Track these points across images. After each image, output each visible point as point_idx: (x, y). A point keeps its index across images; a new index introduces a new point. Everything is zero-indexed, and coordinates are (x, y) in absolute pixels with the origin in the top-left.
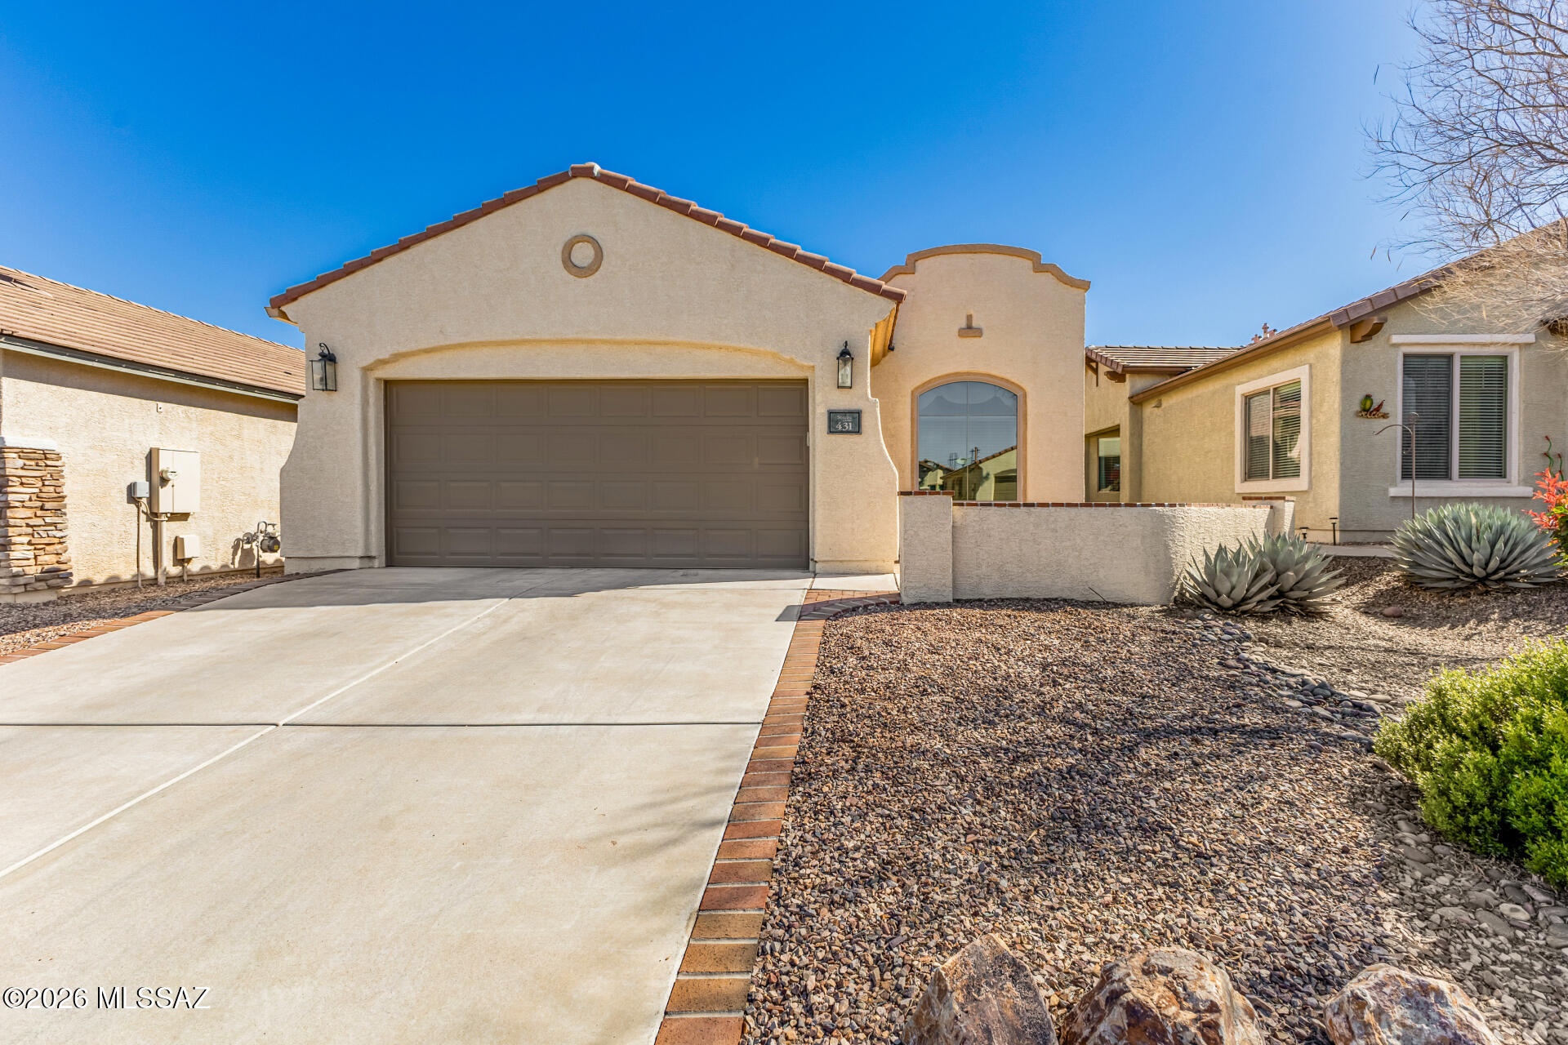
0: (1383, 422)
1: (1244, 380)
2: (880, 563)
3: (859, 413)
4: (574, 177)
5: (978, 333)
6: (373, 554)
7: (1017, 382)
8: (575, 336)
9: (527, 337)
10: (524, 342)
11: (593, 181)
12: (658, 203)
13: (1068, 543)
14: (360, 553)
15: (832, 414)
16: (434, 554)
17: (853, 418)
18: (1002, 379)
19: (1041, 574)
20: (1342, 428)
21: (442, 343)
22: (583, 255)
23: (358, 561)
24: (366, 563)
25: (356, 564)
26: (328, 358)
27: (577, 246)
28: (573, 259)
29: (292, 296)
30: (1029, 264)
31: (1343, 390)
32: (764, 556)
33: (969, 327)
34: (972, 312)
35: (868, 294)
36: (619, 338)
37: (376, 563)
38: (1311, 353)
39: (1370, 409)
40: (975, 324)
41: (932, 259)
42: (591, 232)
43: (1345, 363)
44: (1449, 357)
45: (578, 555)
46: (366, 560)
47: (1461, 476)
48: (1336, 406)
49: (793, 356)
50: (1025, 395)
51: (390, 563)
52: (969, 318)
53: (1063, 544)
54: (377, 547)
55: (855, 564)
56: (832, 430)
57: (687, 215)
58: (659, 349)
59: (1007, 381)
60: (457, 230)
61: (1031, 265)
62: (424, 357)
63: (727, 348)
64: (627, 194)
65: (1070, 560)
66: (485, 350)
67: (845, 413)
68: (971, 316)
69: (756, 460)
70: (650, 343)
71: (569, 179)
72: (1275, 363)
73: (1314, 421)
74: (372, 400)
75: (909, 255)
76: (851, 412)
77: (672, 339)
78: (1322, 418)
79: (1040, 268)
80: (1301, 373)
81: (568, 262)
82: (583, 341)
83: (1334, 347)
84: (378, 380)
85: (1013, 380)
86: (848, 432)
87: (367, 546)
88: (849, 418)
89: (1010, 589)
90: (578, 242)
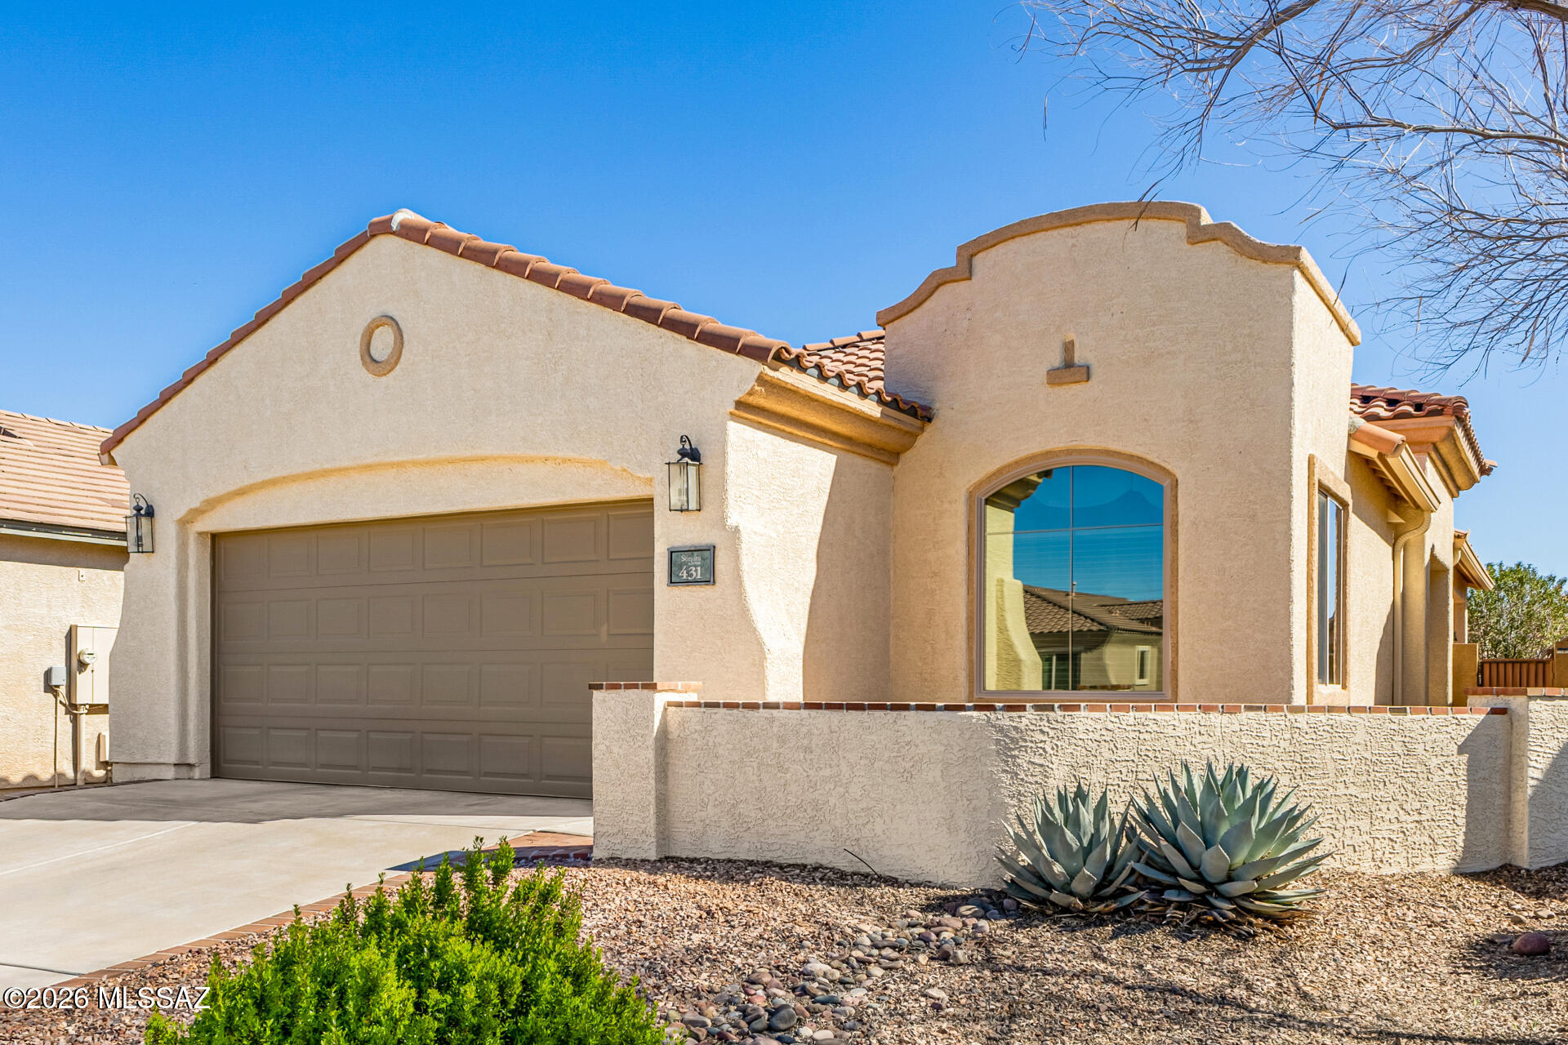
3: (711, 549)
4: (373, 236)
5: (1087, 373)
6: (192, 760)
7: (1156, 461)
9: (327, 466)
10: (325, 473)
11: (393, 237)
12: (461, 256)
13: (827, 772)
14: (173, 759)
15: (675, 554)
16: (256, 763)
17: (703, 559)
18: (1131, 457)
19: (790, 822)
21: (247, 482)
22: (382, 344)
23: (173, 769)
24: (184, 772)
25: (170, 773)
26: (144, 512)
27: (377, 332)
28: (373, 352)
29: (118, 439)
30: (1179, 229)
33: (1069, 364)
34: (1071, 336)
35: (723, 354)
36: (421, 457)
37: (197, 773)
40: (1079, 357)
41: (1000, 248)
42: (391, 310)
45: (400, 770)
46: (184, 770)
49: (625, 465)
50: (1175, 484)
51: (216, 773)
52: (1069, 347)
53: (822, 773)
54: (197, 748)
56: (676, 579)
57: (494, 267)
58: (474, 468)
59: (1140, 460)
60: (260, 330)
61: (1185, 231)
62: (239, 500)
64: (429, 249)
65: (832, 801)
67: (693, 551)
68: (1072, 343)
70: (465, 460)
71: (368, 240)
74: (192, 561)
75: (960, 248)
76: (700, 550)
79: (1199, 235)
81: (368, 358)
82: (392, 465)
84: (200, 534)
85: (1150, 458)
86: (696, 582)
87: (183, 748)
88: (696, 559)
89: (746, 845)
90: (378, 327)
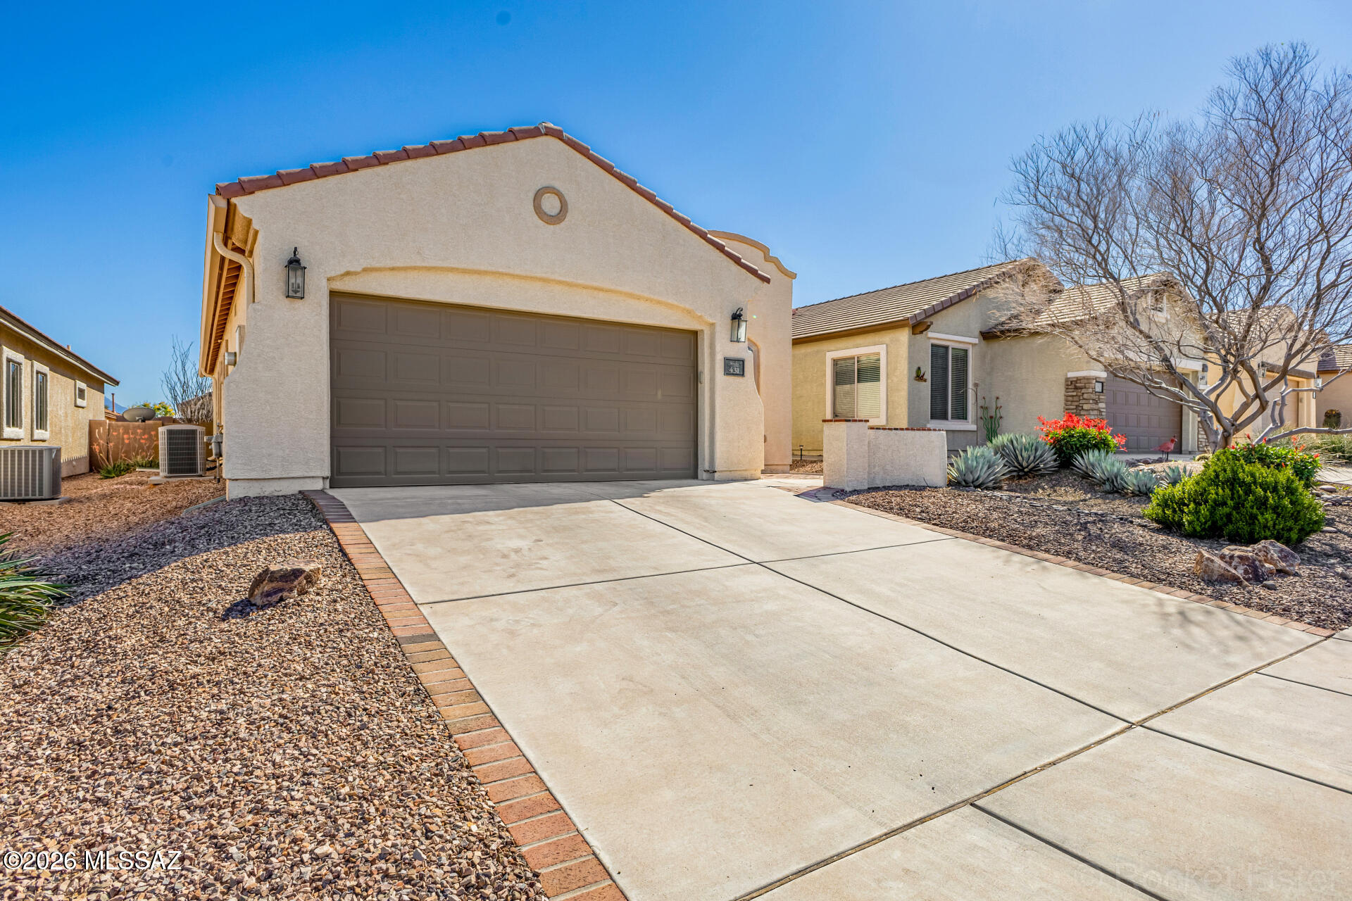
0: (924, 383)
1: (833, 349)
2: (753, 472)
3: (743, 361)
7: (755, 341)
8: (544, 275)
11: (560, 142)
12: (611, 175)
13: (911, 452)
14: (326, 473)
15: (727, 360)
16: (379, 473)
17: (740, 365)
20: (909, 387)
22: (550, 204)
25: (320, 485)
26: (294, 263)
27: (546, 196)
28: (542, 207)
29: (250, 189)
30: (762, 254)
31: (909, 363)
32: (665, 469)
35: (749, 274)
37: (327, 484)
38: (887, 337)
39: (919, 377)
42: (558, 185)
43: (910, 346)
44: (946, 348)
47: (952, 418)
48: (906, 372)
49: (703, 314)
50: (759, 351)
55: (739, 473)
56: (727, 372)
58: (601, 294)
60: (435, 157)
61: (763, 256)
62: (387, 274)
63: (651, 300)
64: (588, 160)
65: (912, 462)
66: (451, 276)
67: (735, 360)
69: (660, 393)
71: (541, 135)
72: (859, 340)
73: (889, 381)
76: (738, 360)
77: (619, 288)
78: (895, 380)
79: (768, 258)
80: (881, 349)
81: (538, 208)
83: (904, 336)
85: (752, 339)
86: (737, 375)
88: (737, 364)
90: (547, 193)
